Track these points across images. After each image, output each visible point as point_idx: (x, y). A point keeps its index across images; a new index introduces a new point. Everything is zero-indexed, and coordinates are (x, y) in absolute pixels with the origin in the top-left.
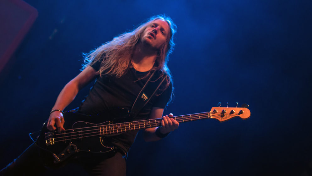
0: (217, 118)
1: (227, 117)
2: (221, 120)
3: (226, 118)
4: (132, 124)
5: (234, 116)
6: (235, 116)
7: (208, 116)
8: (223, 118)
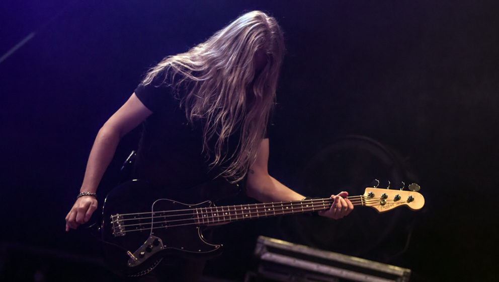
0: (375, 207)
1: (391, 205)
2: (381, 209)
3: (389, 206)
4: (245, 208)
5: (400, 204)
6: (402, 204)
7: (361, 202)
8: (384, 207)
